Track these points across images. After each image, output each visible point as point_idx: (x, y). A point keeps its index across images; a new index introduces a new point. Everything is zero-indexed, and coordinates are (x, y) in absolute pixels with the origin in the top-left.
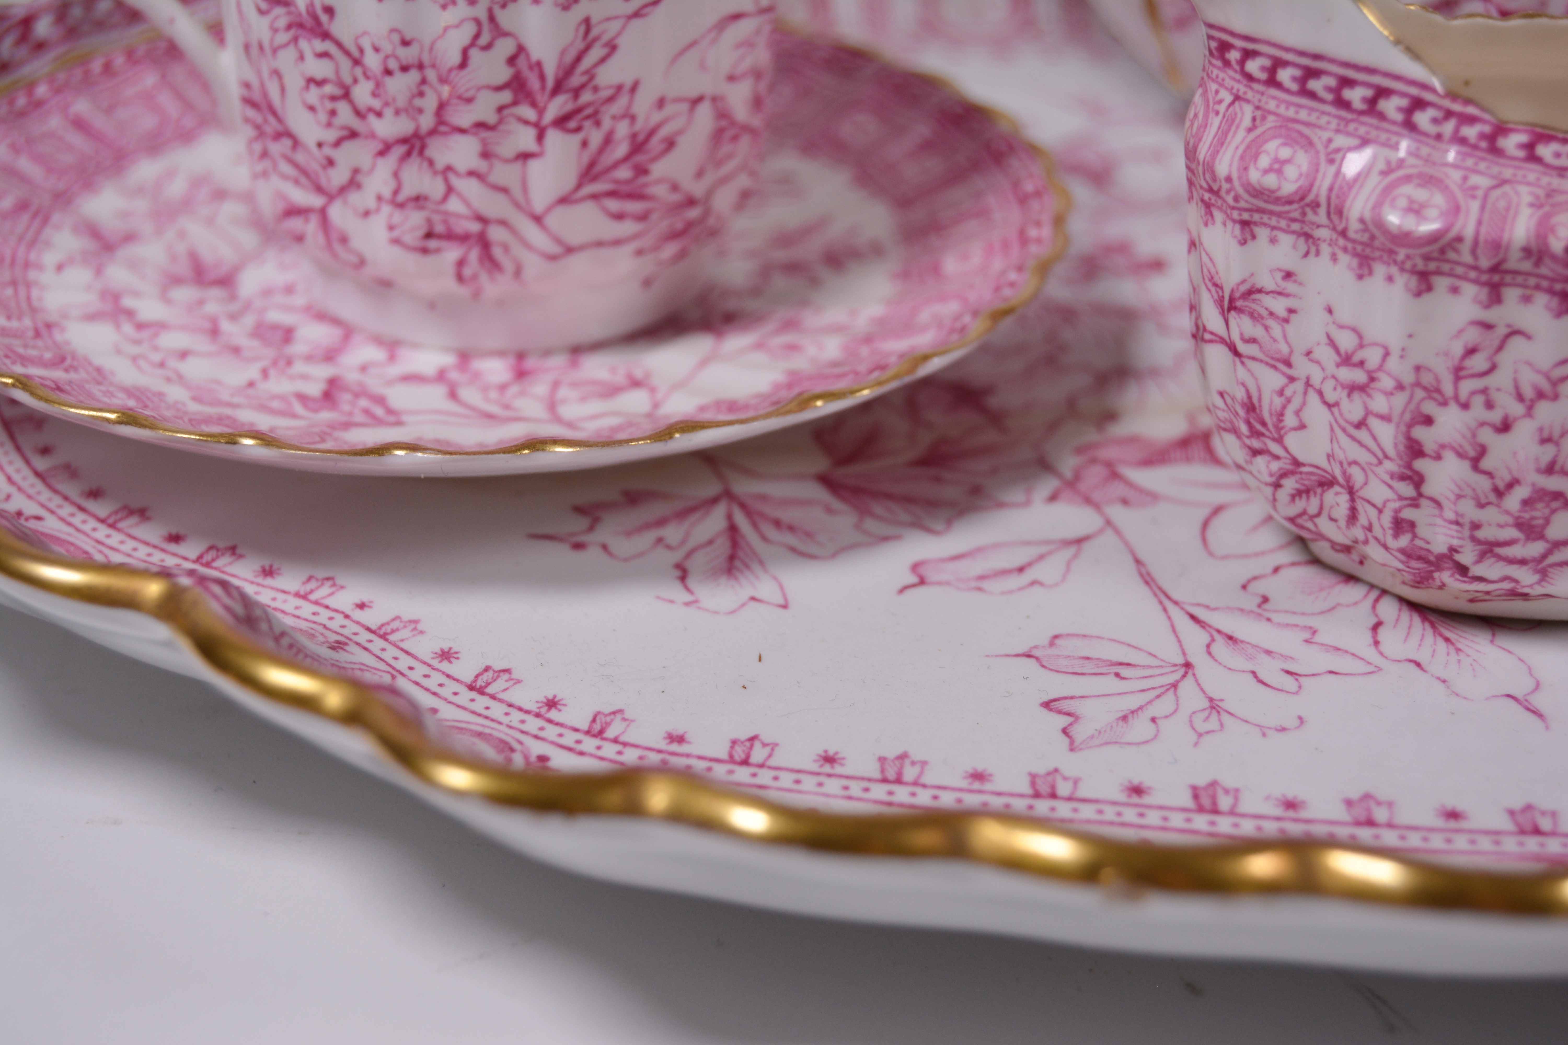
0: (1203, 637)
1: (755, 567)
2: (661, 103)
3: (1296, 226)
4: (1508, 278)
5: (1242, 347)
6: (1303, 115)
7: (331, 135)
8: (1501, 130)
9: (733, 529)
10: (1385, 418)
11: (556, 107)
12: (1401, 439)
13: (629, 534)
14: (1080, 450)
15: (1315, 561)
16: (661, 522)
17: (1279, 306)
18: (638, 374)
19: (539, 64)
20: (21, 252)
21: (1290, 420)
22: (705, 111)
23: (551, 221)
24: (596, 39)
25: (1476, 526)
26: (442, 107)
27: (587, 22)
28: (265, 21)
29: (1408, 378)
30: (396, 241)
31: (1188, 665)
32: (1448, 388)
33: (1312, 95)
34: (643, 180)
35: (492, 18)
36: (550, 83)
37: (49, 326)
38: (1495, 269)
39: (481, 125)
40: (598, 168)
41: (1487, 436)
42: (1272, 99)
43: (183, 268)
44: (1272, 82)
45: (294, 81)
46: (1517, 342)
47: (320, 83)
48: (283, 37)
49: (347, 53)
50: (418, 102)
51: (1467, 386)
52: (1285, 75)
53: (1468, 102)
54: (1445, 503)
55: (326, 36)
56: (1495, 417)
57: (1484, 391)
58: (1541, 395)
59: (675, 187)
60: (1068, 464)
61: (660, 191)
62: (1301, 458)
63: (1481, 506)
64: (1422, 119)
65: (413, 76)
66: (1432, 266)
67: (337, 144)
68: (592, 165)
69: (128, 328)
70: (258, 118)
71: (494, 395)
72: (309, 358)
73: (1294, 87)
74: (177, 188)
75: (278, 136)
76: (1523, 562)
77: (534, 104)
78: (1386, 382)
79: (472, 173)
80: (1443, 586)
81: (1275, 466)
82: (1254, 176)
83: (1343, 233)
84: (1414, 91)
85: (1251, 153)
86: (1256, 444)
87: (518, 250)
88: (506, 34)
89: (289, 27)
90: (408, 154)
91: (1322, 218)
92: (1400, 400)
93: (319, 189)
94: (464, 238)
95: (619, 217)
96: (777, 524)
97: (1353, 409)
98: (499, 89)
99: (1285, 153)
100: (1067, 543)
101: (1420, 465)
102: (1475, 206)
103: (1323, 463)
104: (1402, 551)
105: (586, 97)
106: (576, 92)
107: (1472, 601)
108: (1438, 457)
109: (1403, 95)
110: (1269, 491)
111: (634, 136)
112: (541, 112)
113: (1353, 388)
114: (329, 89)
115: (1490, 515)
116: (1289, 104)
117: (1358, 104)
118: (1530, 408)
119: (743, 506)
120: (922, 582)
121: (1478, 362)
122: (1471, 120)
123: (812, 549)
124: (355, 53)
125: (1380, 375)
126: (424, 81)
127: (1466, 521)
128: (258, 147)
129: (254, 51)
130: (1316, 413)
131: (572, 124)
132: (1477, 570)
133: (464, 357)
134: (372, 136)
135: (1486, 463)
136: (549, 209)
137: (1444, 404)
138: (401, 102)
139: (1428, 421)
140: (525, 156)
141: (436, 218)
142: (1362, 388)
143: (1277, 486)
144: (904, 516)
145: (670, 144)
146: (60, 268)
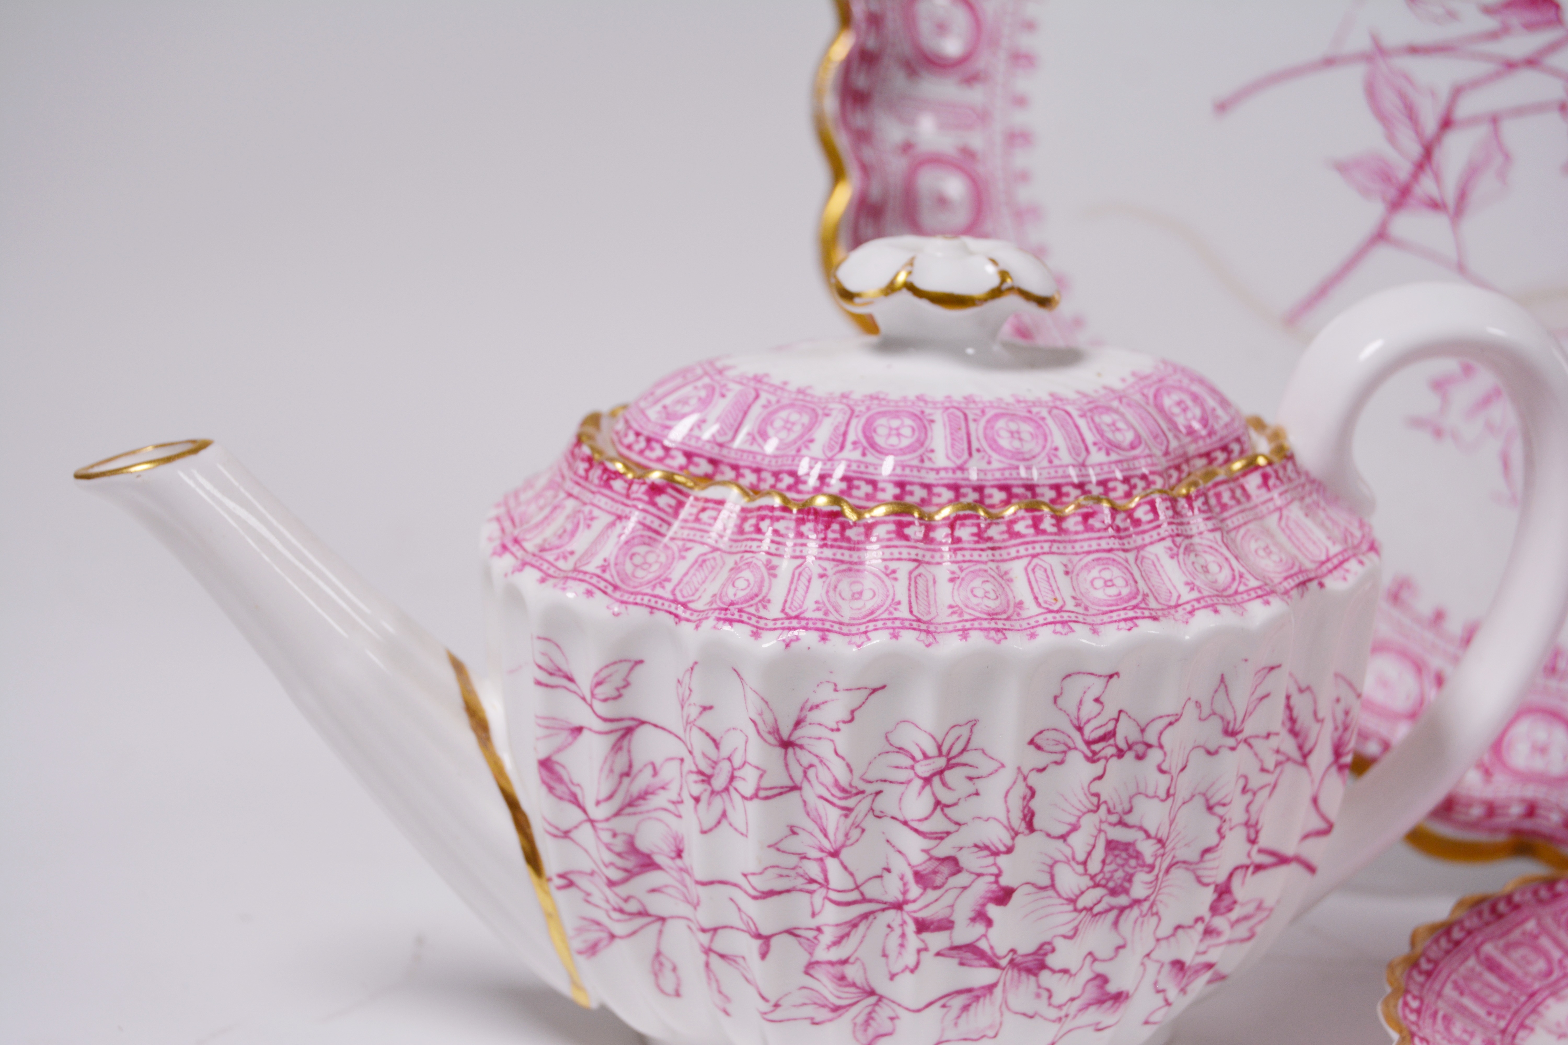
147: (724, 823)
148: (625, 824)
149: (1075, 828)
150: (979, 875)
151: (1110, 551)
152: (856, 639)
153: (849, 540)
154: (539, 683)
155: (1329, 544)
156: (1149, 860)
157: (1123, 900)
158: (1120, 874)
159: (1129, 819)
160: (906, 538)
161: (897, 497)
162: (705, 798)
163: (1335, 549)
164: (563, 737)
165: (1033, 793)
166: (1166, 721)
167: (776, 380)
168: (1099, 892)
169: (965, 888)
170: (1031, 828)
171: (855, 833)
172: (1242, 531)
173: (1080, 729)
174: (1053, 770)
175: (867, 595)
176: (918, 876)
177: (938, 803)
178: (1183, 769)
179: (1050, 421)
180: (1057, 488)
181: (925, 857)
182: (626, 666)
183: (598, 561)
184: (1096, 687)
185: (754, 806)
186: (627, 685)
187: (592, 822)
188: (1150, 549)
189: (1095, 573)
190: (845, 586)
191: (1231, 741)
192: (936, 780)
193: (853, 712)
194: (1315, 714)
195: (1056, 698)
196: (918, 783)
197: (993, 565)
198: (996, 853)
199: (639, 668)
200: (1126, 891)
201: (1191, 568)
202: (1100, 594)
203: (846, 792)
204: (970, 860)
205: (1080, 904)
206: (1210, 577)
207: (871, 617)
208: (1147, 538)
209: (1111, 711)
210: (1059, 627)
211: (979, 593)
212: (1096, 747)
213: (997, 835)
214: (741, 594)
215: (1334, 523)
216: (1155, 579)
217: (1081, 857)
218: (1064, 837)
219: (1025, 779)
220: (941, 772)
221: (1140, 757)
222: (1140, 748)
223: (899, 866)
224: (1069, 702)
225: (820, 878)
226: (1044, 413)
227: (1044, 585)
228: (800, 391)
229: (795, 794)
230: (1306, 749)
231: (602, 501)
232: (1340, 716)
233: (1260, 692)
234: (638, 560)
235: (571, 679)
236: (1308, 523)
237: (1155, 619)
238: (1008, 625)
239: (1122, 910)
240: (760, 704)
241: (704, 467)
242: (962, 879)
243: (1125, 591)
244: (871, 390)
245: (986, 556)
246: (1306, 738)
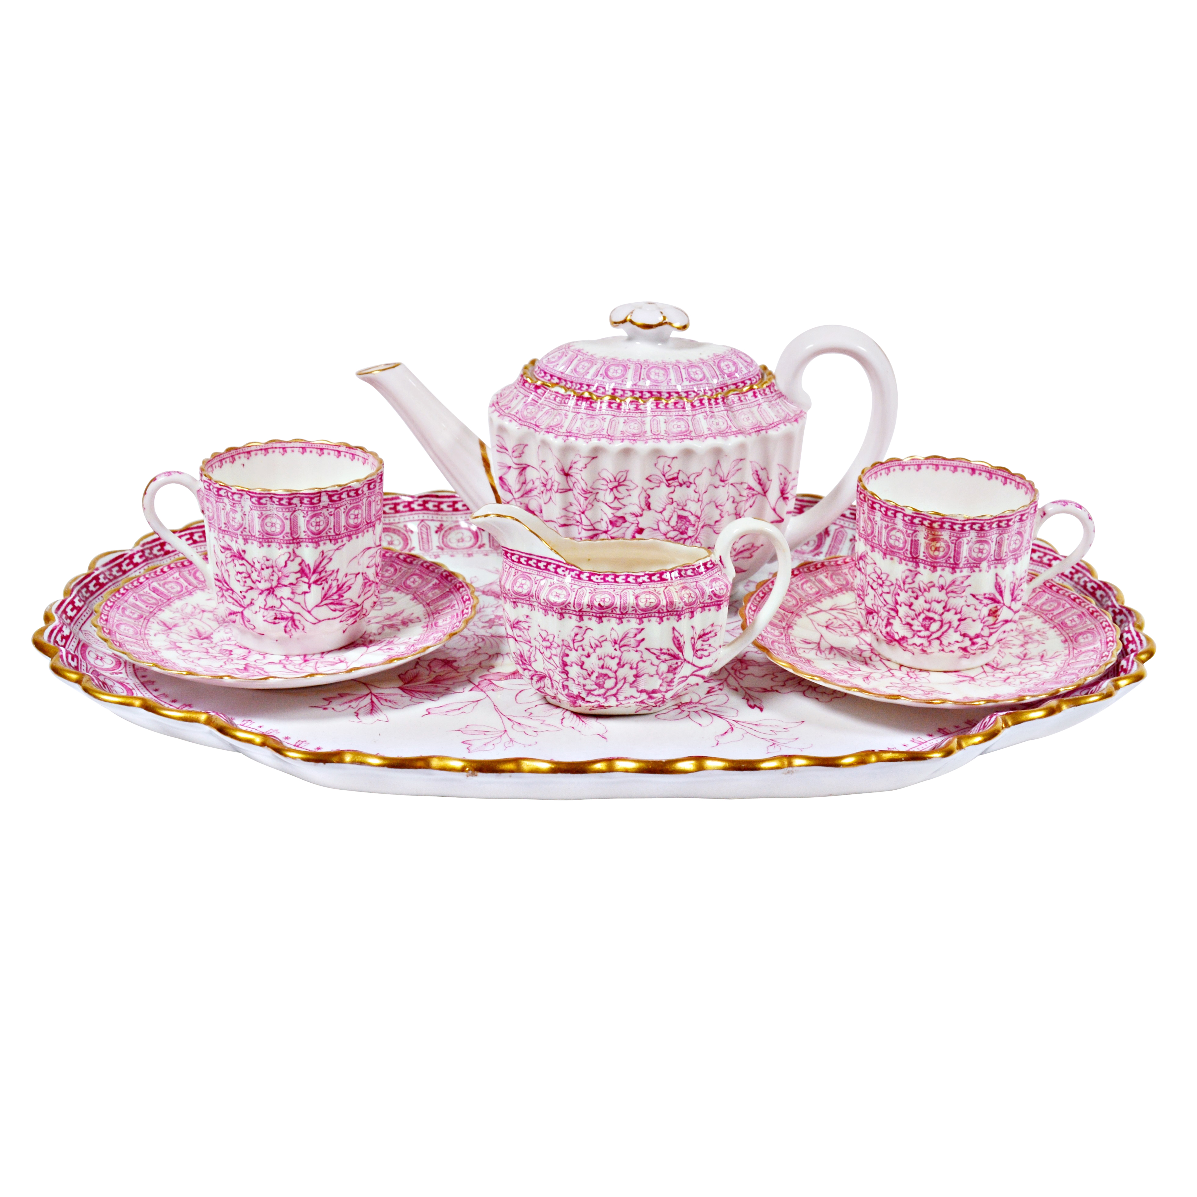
0: (511, 723)
1: (379, 712)
2: (346, 575)
3: (528, 602)
4: (584, 613)
5: (517, 638)
6: (528, 571)
7: (245, 589)
8: (581, 573)
9: (372, 702)
10: (556, 655)
11: (314, 578)
12: (561, 661)
13: (340, 705)
14: (480, 677)
15: (549, 703)
16: (351, 701)
17: (526, 625)
18: (342, 659)
19: (308, 565)
20: (143, 630)
21: (532, 659)
22: (360, 577)
23: (314, 612)
24: (326, 557)
25: (584, 685)
26: (279, 579)
27: (323, 552)
28: (224, 555)
29: (560, 643)
30: (266, 621)
31: (505, 731)
32: (572, 646)
33: (530, 565)
34: (341, 599)
35: (294, 552)
36: (312, 570)
37: (156, 651)
38: (580, 611)
39: (291, 584)
40: (327, 596)
41: (584, 659)
42: (519, 567)
43: (195, 634)
44: (519, 562)
45: (233, 573)
46: (589, 631)
47: (241, 573)
48: (229, 560)
49: (250, 564)
50: (272, 578)
51: (576, 645)
52: (522, 560)
53: (572, 565)
54: (575, 679)
55: (243, 559)
56: (586, 653)
57: (582, 646)
58: (597, 646)
59: (352, 601)
60: (477, 681)
61: (347, 602)
62: (537, 670)
63: (585, 679)
64: (559, 570)
65: (270, 570)
66: (564, 611)
67: (247, 592)
68: (325, 595)
69: (180, 652)
70: (221, 585)
71: (297, 666)
72: (238, 659)
73: (525, 563)
74: (189, 609)
75: (227, 590)
76: (599, 695)
77: (307, 577)
78: (555, 645)
79: (288, 599)
80: (580, 706)
81: (531, 673)
82: (516, 589)
83: (540, 603)
84: (557, 563)
85: (514, 582)
86: (524, 667)
87: (303, 622)
88: (298, 556)
89: (231, 556)
90: (269, 594)
91: (534, 600)
92: (559, 649)
93: (241, 606)
94: (287, 619)
95: (335, 610)
96: (386, 700)
97: (547, 654)
98: (296, 573)
99: (524, 582)
100: (474, 702)
101: (567, 668)
102: (574, 594)
103: (542, 671)
104: (566, 695)
105: (323, 574)
106: (320, 573)
107: (590, 710)
108: (571, 666)
109: (554, 564)
110: (530, 681)
111: (338, 585)
112: (309, 579)
113: (547, 648)
114: (244, 575)
115: (587, 682)
116: (524, 568)
117: (542, 567)
118: (595, 650)
119: (375, 696)
120: (429, 713)
121: (579, 638)
122: (573, 570)
123: (396, 706)
124: (252, 564)
125: (553, 643)
126: (273, 571)
127: (581, 684)
128: (220, 594)
129: (219, 564)
130: (539, 656)
131: (319, 583)
132: (587, 699)
133: (287, 657)
134: (258, 588)
135: (584, 667)
136: (313, 609)
137: (571, 650)
138: (267, 578)
139: (567, 655)
140: (305, 593)
141: (278, 613)
142: (549, 647)
143: (532, 679)
144: (425, 697)
145: (350, 588)
146: (155, 635)
147: (551, 502)
148: (525, 500)
149: (664, 509)
150: (632, 523)
151: (682, 415)
152: (587, 441)
153: (592, 407)
154: (498, 451)
155: (775, 418)
156: (693, 523)
157: (685, 536)
158: (683, 527)
159: (686, 508)
160: (611, 408)
161: (613, 394)
162: (545, 492)
163: (776, 420)
164: (505, 470)
165: (649, 497)
166: (696, 475)
167: (585, 352)
168: (676, 533)
169: (628, 528)
170: (649, 508)
171: (590, 506)
172: (740, 411)
173: (664, 475)
174: (656, 489)
175: (595, 426)
176: (611, 522)
177: (616, 498)
178: (705, 492)
179: (671, 370)
180: (669, 393)
181: (612, 516)
182: (522, 447)
183: (516, 410)
184: (669, 461)
185: (558, 494)
186: (523, 453)
187: (514, 498)
188: (698, 416)
189: (675, 423)
190: (588, 423)
191: (723, 484)
192: (615, 490)
193: (586, 465)
194: (768, 478)
195: (655, 465)
196: (609, 490)
197: (639, 418)
198: (637, 516)
199: (526, 448)
200: (686, 533)
201: (711, 423)
202: (675, 430)
203: (586, 492)
204: (629, 518)
205: (668, 536)
206: (718, 427)
207: (594, 434)
208: (697, 412)
209: (675, 470)
210: (655, 440)
211: (632, 427)
212: (670, 482)
213: (637, 510)
214: (555, 424)
215: (783, 410)
216: (697, 426)
217: (667, 519)
218: (661, 512)
219: (645, 491)
220: (616, 487)
221: (688, 487)
222: (688, 484)
223: (606, 519)
224: (660, 465)
225: (579, 520)
226: (670, 367)
227: (655, 426)
228: (592, 356)
229: (570, 492)
230: (766, 490)
231: (522, 390)
232: (782, 480)
233: (737, 468)
234: (529, 411)
235: (507, 450)
236: (769, 410)
237: (691, 439)
238: (639, 438)
239: (685, 540)
240: (557, 460)
241: (556, 380)
242: (626, 525)
243: (684, 430)
244: (613, 356)
245: (637, 415)
246: (765, 486)
